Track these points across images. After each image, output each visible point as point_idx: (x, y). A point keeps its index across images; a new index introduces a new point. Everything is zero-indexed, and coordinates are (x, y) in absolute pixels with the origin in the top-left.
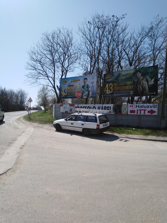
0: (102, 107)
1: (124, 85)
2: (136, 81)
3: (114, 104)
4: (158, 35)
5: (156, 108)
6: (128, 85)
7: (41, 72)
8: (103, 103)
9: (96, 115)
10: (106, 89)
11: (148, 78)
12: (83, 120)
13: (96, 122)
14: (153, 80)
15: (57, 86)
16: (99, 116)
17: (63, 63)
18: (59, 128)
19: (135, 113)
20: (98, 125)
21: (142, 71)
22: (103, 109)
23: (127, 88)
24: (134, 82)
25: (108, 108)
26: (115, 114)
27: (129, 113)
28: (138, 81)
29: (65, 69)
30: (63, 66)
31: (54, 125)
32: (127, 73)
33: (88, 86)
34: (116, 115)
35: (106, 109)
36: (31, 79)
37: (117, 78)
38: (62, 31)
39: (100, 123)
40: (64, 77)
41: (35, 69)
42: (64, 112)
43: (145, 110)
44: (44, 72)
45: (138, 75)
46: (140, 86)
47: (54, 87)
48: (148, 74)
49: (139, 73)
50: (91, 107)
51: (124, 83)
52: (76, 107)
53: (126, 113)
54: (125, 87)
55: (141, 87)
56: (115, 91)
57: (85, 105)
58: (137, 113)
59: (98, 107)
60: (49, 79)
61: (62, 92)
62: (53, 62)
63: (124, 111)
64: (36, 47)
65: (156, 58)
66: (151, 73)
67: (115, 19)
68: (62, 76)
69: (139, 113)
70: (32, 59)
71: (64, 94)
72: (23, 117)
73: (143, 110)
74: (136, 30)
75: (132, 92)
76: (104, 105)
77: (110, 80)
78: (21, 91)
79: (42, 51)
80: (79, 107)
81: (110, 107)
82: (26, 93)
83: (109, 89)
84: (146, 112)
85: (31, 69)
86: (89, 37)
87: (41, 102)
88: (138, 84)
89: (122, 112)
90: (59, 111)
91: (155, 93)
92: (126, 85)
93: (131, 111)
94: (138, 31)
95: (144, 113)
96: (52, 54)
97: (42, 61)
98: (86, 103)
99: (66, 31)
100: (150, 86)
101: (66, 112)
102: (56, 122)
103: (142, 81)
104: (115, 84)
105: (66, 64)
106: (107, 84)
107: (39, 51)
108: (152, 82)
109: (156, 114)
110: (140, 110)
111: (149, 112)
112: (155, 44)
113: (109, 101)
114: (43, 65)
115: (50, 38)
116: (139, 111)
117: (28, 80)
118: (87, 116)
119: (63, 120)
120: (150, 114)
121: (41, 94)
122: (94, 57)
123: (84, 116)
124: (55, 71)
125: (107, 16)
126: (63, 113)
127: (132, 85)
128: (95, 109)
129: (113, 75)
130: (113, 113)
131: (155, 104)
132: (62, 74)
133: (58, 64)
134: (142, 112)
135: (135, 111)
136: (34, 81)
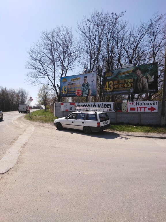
0: (103, 105)
1: (124, 83)
2: (136, 78)
3: (114, 101)
4: (158, 32)
5: (156, 105)
6: (128, 83)
7: (41, 71)
8: (103, 101)
9: (96, 113)
10: (106, 87)
11: (148, 75)
12: (84, 119)
13: (97, 120)
14: (153, 77)
15: (57, 85)
16: (99, 114)
17: (63, 62)
18: (60, 127)
19: (135, 110)
20: (98, 123)
21: (142, 68)
22: (103, 107)
23: (127, 85)
24: (134, 79)
25: (109, 106)
26: (115, 111)
27: (129, 111)
28: (137, 79)
29: (65, 67)
30: (63, 65)
31: (54, 123)
32: (127, 70)
33: (88, 85)
34: (116, 113)
35: (106, 107)
36: (31, 78)
37: (116, 76)
38: (62, 29)
39: (101, 121)
40: (64, 76)
41: (36, 68)
42: (65, 111)
43: (145, 108)
44: (45, 71)
45: (138, 72)
46: (140, 83)
47: (54, 86)
48: (148, 72)
49: (139, 70)
50: (91, 105)
51: (124, 81)
52: (76, 105)
53: (126, 111)
54: (125, 85)
55: (141, 85)
56: (115, 88)
57: (85, 104)
58: (137, 110)
59: (99, 105)
60: (49, 78)
61: (63, 91)
62: (53, 61)
63: (124, 109)
64: (36, 46)
65: (156, 55)
66: (151, 70)
67: (115, 17)
68: (62, 75)
69: (139, 111)
70: (32, 58)
71: (64, 93)
72: (24, 116)
73: (143, 107)
74: (135, 28)
75: (132, 90)
76: (104, 103)
77: (110, 78)
78: (22, 90)
79: (42, 50)
80: (79, 105)
81: (111, 105)
82: (27, 92)
83: (109, 87)
84: (146, 109)
85: (31, 68)
86: (88, 35)
87: (42, 101)
88: (138, 82)
89: (123, 110)
90: (60, 110)
91: (155, 90)
92: (126, 83)
93: (131, 109)
94: (137, 28)
95: (145, 110)
96: (52, 53)
97: (42, 60)
98: (87, 102)
99: (65, 29)
100: (150, 84)
101: (67, 111)
102: (57, 120)
103: (142, 78)
104: (115, 82)
105: (66, 63)
106: (107, 82)
107: (39, 50)
108: (152, 79)
109: (156, 111)
110: (141, 108)
111: (149, 109)
112: (154, 41)
113: (109, 99)
114: (43, 64)
115: (50, 37)
116: (139, 109)
117: (29, 79)
118: (88, 114)
119: (63, 118)
120: (150, 111)
121: (42, 93)
122: (94, 55)
123: (85, 114)
124: (55, 70)
125: (107, 14)
126: (63, 111)
127: (132, 82)
128: (96, 107)
129: (112, 73)
130: (114, 111)
131: (156, 101)
132: (62, 72)
133: (58, 63)
134: (143, 109)
135: (135, 108)
136: (34, 80)
